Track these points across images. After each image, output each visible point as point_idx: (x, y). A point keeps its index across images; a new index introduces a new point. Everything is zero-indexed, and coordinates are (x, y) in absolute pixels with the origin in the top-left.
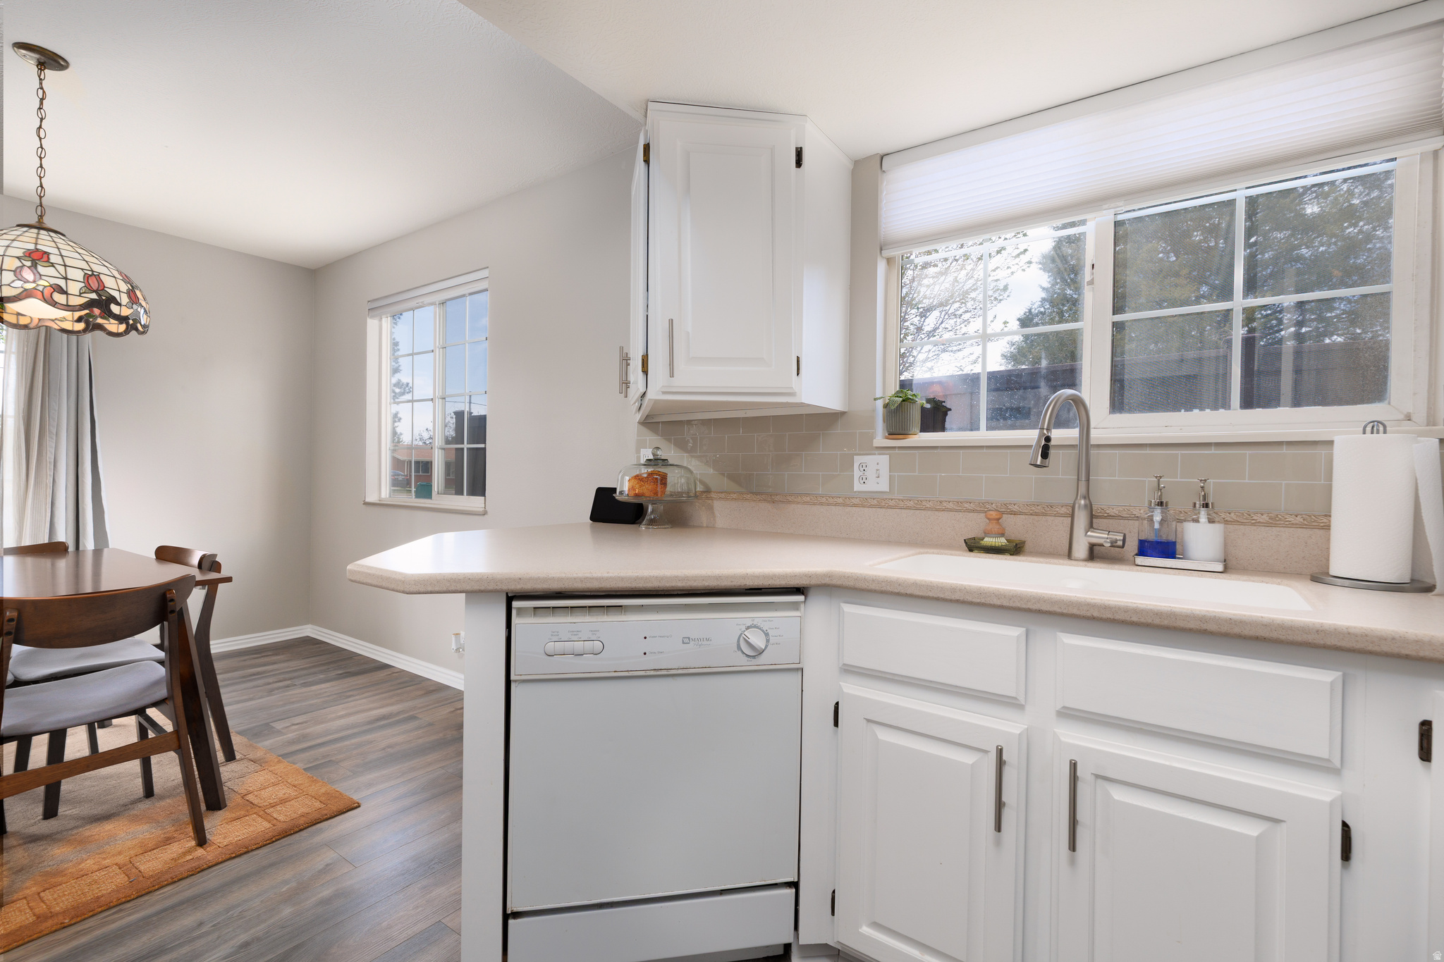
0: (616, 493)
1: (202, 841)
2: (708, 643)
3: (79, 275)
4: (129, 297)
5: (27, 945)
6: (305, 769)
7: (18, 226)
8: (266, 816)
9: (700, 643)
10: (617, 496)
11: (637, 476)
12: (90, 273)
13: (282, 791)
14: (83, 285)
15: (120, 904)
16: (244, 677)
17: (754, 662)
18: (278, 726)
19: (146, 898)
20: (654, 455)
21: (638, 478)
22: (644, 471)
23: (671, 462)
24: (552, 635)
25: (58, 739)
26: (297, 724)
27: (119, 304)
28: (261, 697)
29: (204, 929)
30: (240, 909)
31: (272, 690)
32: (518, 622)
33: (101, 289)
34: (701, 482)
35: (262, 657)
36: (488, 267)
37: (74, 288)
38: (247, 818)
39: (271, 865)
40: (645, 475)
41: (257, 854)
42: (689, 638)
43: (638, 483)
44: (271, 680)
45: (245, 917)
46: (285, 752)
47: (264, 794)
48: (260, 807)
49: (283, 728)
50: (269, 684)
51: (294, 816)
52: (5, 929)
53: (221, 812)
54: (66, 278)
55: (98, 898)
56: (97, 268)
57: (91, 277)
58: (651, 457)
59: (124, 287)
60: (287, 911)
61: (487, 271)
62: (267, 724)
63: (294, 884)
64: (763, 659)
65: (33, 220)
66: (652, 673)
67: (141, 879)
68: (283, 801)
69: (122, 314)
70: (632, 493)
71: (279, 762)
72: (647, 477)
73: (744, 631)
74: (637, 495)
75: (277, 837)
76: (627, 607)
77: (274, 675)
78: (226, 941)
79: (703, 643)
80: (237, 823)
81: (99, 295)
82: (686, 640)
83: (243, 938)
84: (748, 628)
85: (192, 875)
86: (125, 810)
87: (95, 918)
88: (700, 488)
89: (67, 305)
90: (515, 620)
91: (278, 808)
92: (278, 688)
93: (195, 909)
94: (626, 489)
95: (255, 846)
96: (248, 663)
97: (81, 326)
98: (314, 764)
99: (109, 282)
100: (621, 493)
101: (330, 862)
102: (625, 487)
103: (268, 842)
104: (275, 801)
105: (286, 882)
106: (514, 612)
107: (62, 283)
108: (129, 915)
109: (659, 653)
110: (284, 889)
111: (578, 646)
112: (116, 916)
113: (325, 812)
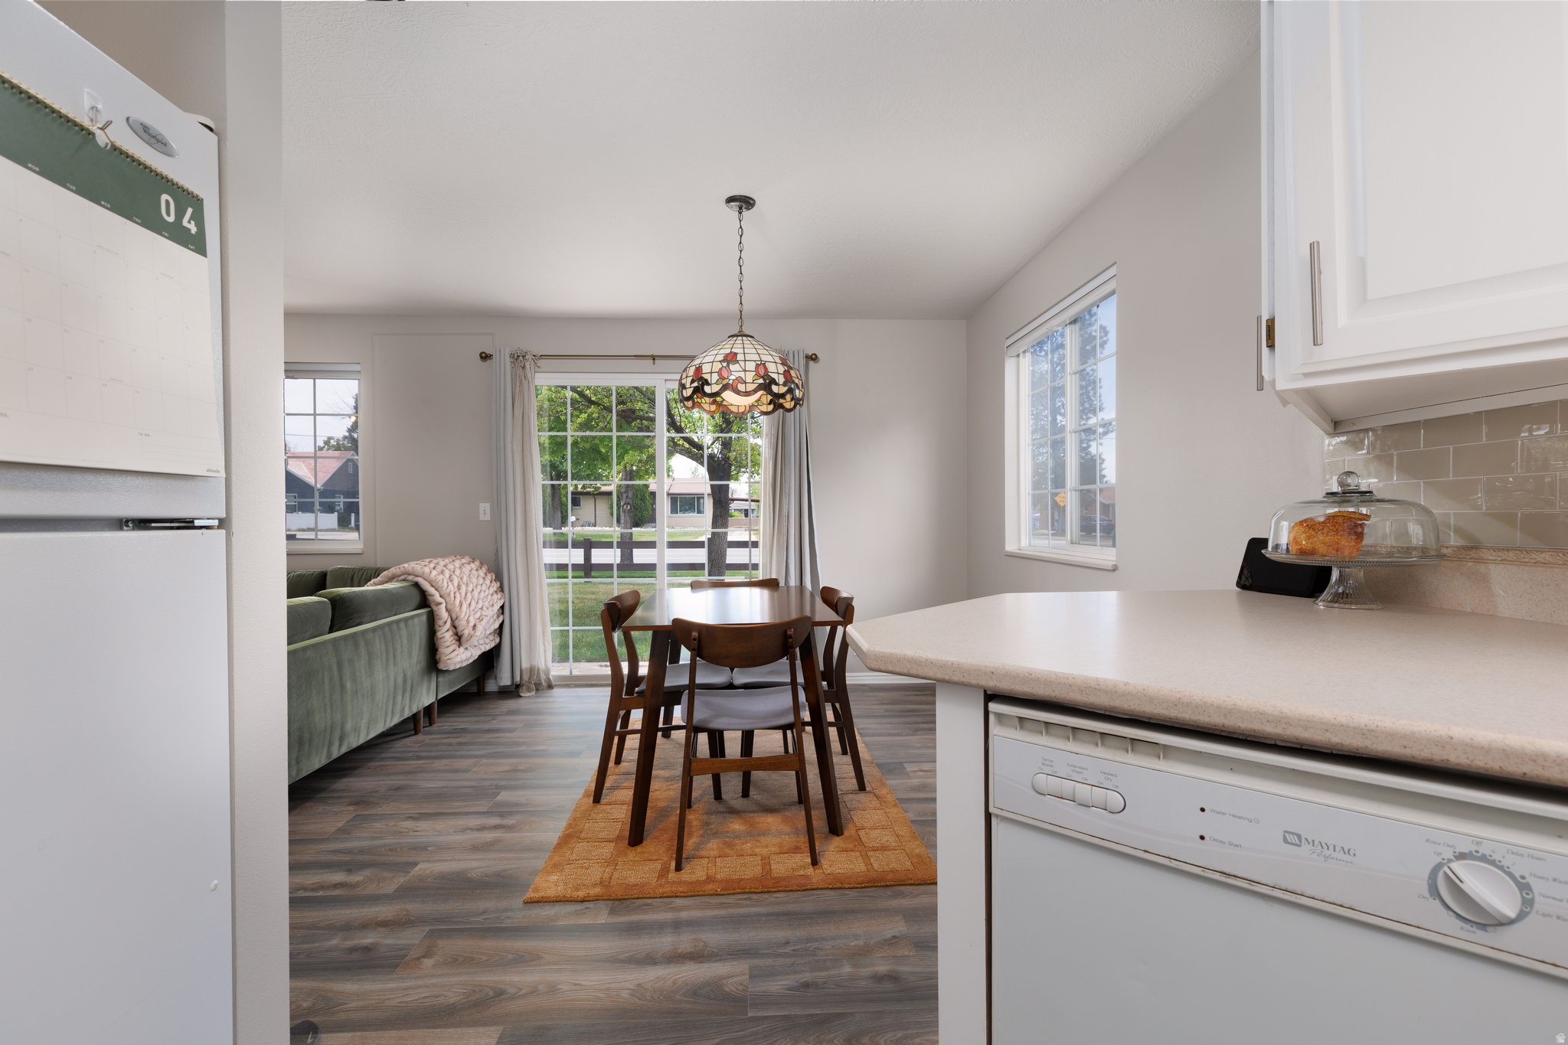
0: (1266, 547)
1: (815, 862)
2: (1347, 857)
3: (751, 366)
4: (785, 377)
5: (696, 898)
6: (913, 822)
7: (729, 337)
8: (866, 858)
9: (1326, 852)
10: (1269, 552)
11: (1305, 521)
12: (759, 363)
13: (887, 838)
14: (755, 373)
15: (751, 893)
16: (902, 711)
17: (1480, 935)
18: (909, 768)
19: (766, 896)
20: (1341, 484)
21: (1309, 525)
22: (1320, 513)
23: (1378, 495)
24: (1043, 764)
25: (748, 737)
26: (924, 771)
27: (777, 384)
28: (907, 735)
29: (788, 950)
30: (816, 945)
31: (917, 730)
32: (997, 733)
33: (766, 376)
34: (1458, 531)
35: (923, 695)
36: (1115, 263)
37: (749, 379)
38: (852, 853)
39: (853, 911)
40: (1322, 519)
41: (847, 895)
42: (1299, 837)
43: (1304, 532)
44: (920, 719)
45: (816, 955)
46: (904, 797)
47: (874, 834)
48: (865, 846)
49: (911, 772)
50: (917, 723)
51: (886, 868)
52: (691, 878)
53: (837, 838)
54: (745, 371)
55: (741, 880)
56: (764, 358)
57: (761, 365)
58: (1336, 488)
59: (781, 369)
60: (847, 969)
61: (1115, 267)
62: (901, 763)
63: (861, 943)
64: (1505, 940)
65: (736, 331)
66: (1217, 876)
67: (769, 877)
68: (884, 848)
69: (780, 392)
70: (1294, 548)
71: (895, 805)
72: (1323, 523)
73: (1450, 861)
74: (1302, 552)
75: (866, 885)
76: (1166, 748)
77: (924, 715)
78: (795, 972)
79: (1334, 855)
80: (844, 855)
81: (764, 380)
82: (1292, 838)
83: (807, 977)
84: (1461, 856)
85: (799, 891)
86: (783, 809)
87: (732, 897)
88: (1454, 541)
89: (746, 392)
90: (994, 729)
91: (877, 854)
92: (922, 729)
93: (790, 925)
94: (1284, 540)
95: (848, 886)
96: (910, 698)
97: (771, 407)
98: (922, 819)
99: (771, 367)
100: (1276, 547)
101: (897, 934)
102: (1282, 538)
103: (858, 886)
104: (877, 845)
105: (856, 936)
106: (992, 718)
107: (742, 374)
108: (752, 906)
109: (1231, 844)
110: (852, 944)
111: (1083, 791)
112: (745, 902)
113: (911, 876)
